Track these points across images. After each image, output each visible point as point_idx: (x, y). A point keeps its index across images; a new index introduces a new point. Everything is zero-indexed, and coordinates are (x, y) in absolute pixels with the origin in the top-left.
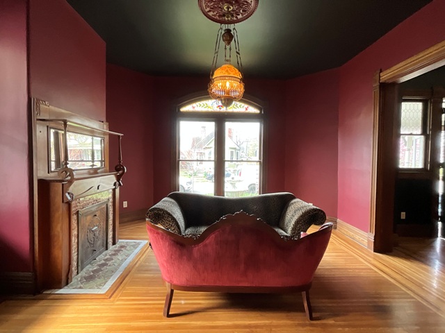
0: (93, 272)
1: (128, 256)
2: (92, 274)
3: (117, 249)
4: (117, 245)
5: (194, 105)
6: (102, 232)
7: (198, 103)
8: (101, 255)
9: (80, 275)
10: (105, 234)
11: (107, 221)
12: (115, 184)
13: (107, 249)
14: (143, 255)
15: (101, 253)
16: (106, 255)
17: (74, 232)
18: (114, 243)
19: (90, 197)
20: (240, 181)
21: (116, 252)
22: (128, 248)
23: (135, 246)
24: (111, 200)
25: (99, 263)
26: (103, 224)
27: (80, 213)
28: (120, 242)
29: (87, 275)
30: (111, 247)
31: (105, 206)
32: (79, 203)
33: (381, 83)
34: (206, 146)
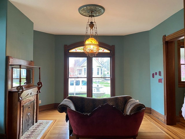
0: (29, 135)
1: (44, 127)
2: (29, 136)
3: (38, 124)
4: (38, 123)
5: (76, 49)
6: (31, 116)
7: (78, 48)
8: (31, 128)
9: (23, 136)
10: (33, 117)
11: (34, 110)
12: (37, 92)
13: (33, 125)
14: (51, 127)
15: (31, 126)
16: (33, 128)
17: (22, 116)
18: (36, 122)
19: (27, 98)
20: (102, 87)
21: (38, 126)
22: (43, 124)
23: (47, 123)
24: (36, 100)
25: (31, 131)
26: (32, 112)
27: (24, 106)
28: (39, 121)
29: (26, 136)
30: (35, 124)
31: (33, 103)
32: (24, 101)
33: (166, 42)
34: (82, 65)
